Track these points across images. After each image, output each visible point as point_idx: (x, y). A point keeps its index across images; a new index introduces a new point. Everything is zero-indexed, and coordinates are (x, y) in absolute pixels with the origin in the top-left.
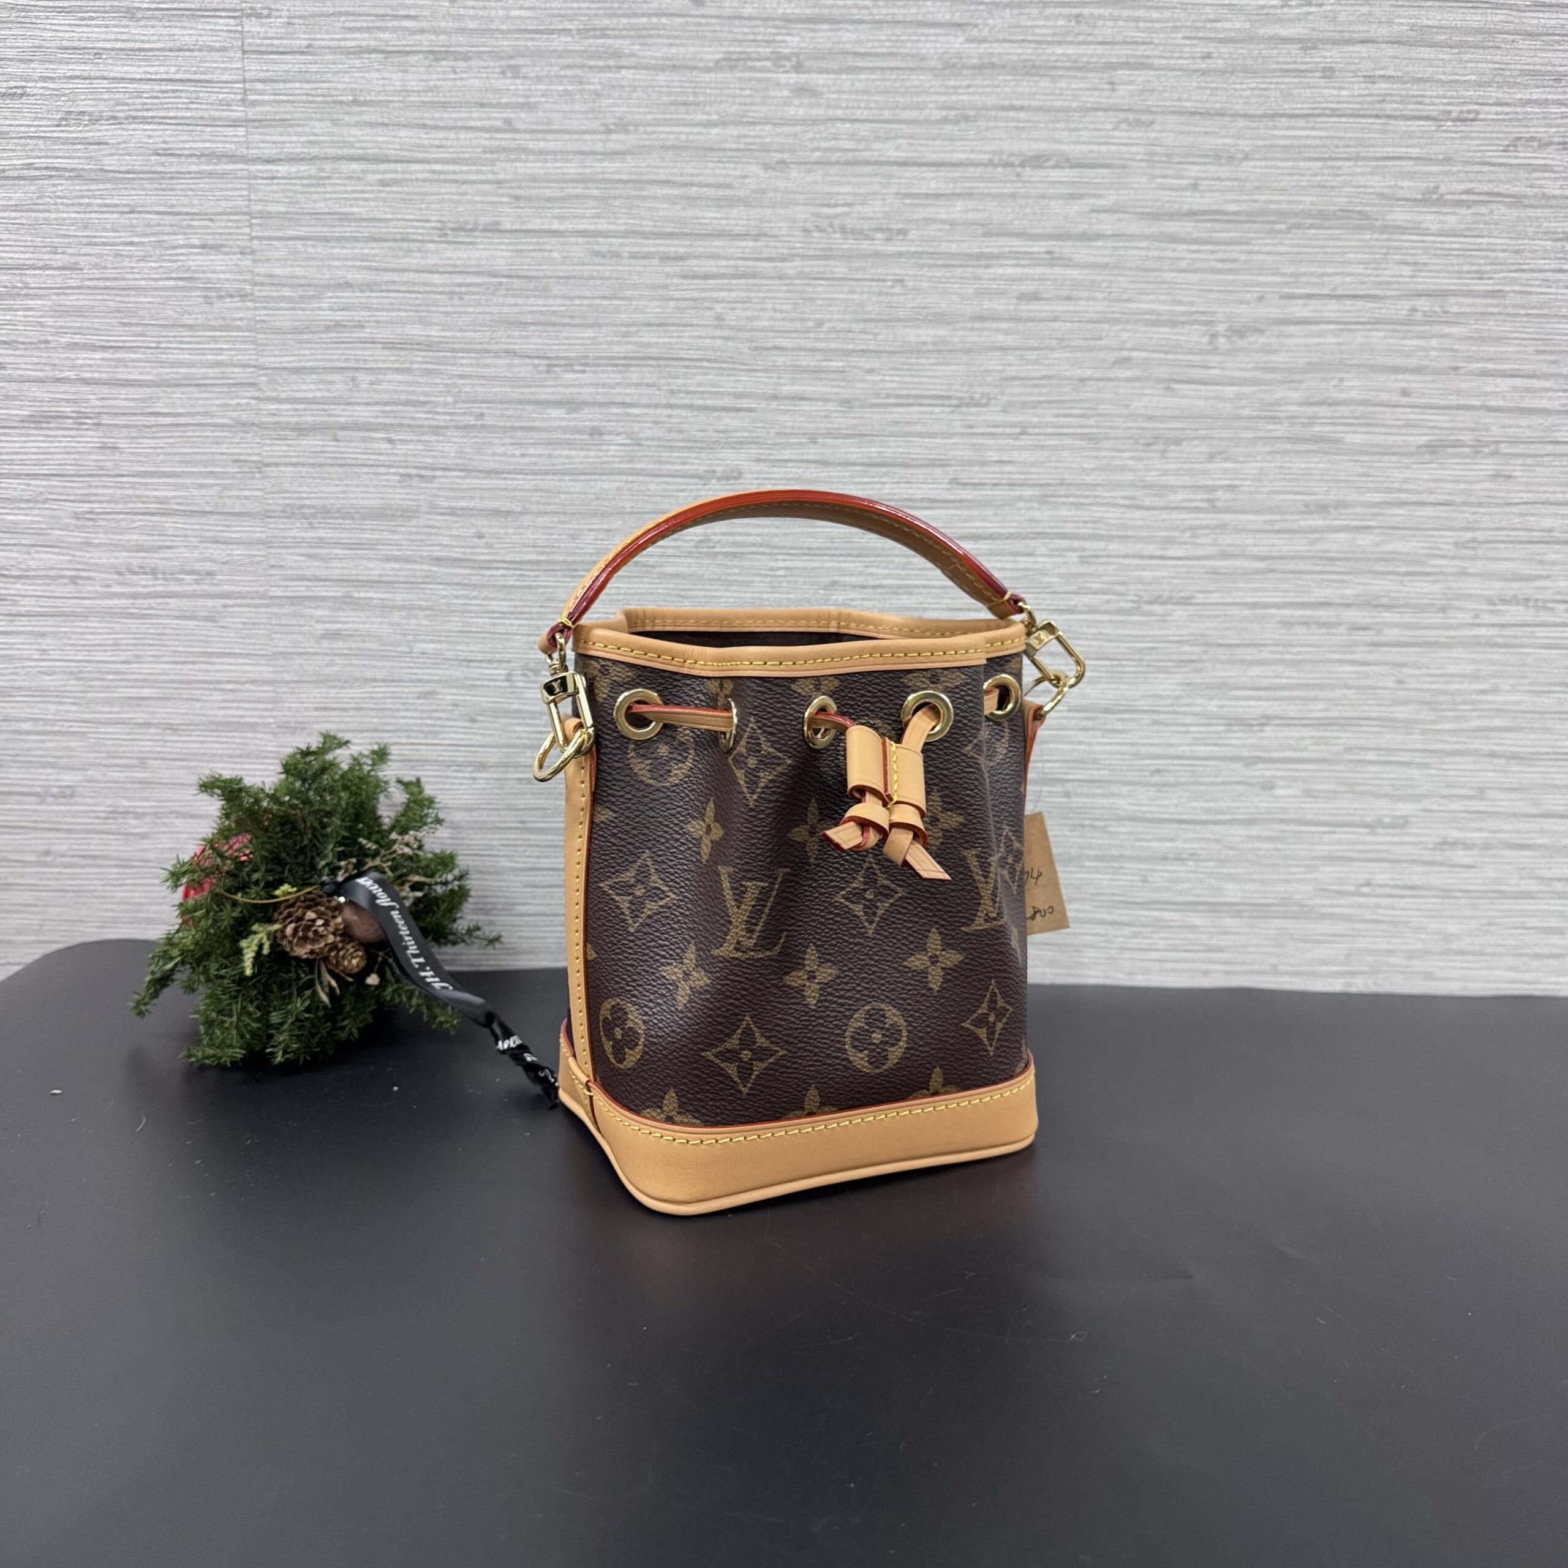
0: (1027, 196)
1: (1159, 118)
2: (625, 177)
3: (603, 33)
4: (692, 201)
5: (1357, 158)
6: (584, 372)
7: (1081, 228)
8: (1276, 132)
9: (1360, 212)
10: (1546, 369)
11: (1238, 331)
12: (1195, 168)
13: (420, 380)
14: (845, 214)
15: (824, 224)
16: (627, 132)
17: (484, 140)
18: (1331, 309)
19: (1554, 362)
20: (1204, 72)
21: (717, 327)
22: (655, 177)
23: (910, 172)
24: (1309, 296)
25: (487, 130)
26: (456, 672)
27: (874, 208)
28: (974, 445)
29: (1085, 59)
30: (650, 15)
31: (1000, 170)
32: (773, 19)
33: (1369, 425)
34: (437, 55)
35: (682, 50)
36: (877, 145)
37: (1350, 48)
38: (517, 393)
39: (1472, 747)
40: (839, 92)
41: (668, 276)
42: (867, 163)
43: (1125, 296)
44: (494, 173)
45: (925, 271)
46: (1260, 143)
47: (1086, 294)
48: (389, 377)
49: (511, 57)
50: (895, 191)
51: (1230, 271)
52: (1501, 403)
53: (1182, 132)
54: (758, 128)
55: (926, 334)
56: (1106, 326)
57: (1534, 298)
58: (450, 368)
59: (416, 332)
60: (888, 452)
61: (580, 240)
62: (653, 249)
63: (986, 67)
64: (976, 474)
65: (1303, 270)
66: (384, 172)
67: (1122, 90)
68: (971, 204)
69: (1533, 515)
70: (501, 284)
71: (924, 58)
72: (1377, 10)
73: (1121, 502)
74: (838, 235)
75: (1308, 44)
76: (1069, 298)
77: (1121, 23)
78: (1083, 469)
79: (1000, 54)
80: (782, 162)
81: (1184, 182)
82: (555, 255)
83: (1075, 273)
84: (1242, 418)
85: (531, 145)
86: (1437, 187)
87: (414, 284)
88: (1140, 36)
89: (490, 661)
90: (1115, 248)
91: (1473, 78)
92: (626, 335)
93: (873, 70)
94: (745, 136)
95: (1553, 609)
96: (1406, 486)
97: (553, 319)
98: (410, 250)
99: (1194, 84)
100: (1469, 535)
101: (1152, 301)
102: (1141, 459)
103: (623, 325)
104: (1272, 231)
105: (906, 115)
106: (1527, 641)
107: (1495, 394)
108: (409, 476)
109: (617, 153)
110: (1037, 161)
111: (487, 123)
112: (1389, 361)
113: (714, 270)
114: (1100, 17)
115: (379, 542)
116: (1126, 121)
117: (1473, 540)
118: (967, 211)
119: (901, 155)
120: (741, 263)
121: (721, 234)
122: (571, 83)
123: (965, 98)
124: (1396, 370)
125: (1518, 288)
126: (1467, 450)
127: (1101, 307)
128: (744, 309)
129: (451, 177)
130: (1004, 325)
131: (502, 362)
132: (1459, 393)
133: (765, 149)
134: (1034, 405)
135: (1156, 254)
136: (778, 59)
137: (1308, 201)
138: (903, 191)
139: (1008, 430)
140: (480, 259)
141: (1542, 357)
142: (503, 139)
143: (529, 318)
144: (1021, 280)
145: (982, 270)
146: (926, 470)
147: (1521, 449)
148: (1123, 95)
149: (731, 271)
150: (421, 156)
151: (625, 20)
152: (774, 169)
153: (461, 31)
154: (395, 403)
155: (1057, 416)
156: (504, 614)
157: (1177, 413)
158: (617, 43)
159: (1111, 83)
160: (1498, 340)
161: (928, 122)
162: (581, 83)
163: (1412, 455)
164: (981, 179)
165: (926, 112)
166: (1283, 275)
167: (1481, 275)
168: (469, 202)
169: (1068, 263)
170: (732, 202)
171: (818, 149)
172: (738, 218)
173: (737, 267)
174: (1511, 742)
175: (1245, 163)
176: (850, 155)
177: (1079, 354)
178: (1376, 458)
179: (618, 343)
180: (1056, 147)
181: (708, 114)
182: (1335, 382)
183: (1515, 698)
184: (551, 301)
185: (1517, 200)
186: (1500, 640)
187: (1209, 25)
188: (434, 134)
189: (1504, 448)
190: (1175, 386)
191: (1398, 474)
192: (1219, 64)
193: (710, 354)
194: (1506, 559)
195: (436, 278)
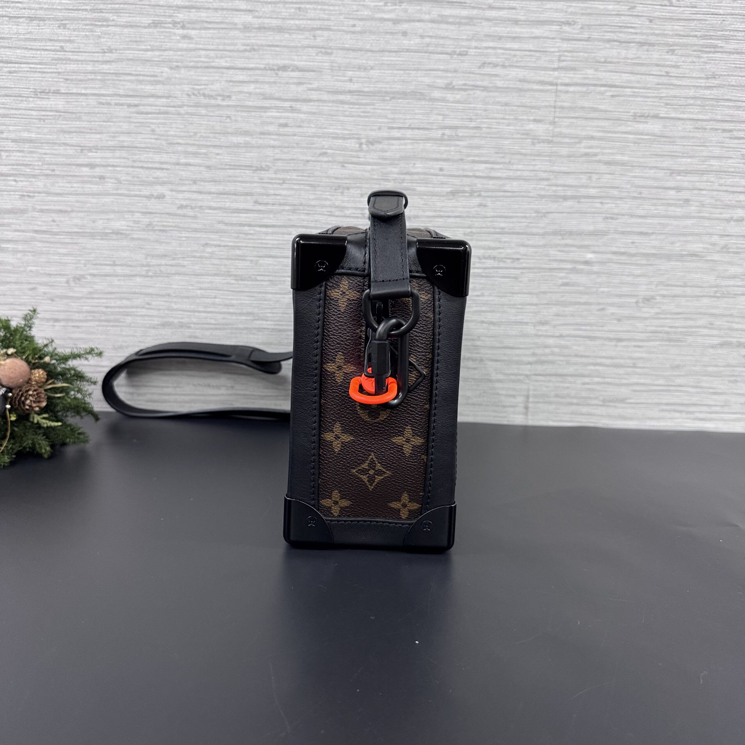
0: (280, 83)
1: (335, 51)
2: (112, 71)
3: (101, 11)
4: (140, 82)
5: (418, 70)
6: (96, 152)
7: (304, 97)
8: (384, 58)
9: (420, 93)
10: (499, 160)
11: (371, 142)
12: (351, 73)
13: (27, 155)
14: (205, 89)
15: (196, 92)
16: (112, 52)
17: (52, 55)
18: (409, 133)
19: (503, 157)
20: (353, 33)
21: (152, 134)
22: (125, 72)
23: (231, 72)
24: (400, 128)
25: (53, 51)
26: (45, 279)
27: (217, 86)
28: (263, 187)
29: (303, 26)
30: (120, 4)
31: (269, 72)
32: (173, 7)
33: (426, 183)
34: (31, 19)
35: (134, 18)
36: (217, 60)
37: (413, 24)
38: (68, 161)
39: (474, 319)
40: (200, 38)
41: (131, 113)
42: (213, 67)
43: (323, 126)
44: (57, 69)
45: (239, 113)
46: (377, 62)
47: (307, 125)
48: (14, 154)
49: (62, 20)
50: (225, 79)
51: (367, 117)
52: (481, 174)
53: (345, 57)
54: (167, 52)
55: (241, 139)
56: (316, 139)
57: (493, 130)
58: (40, 150)
59: (26, 135)
60: (227, 189)
61: (94, 97)
62: (124, 102)
63: (261, 28)
64: (265, 199)
65: (397, 117)
66: (10, 67)
67: (319, 39)
68: (258, 86)
69: (496, 222)
70: (60, 115)
71: (236, 24)
72: (424, 8)
73: (326, 213)
74: (202, 97)
75: (396, 22)
76: (300, 126)
77: (318, 12)
78: (310, 199)
79: (267, 23)
80: (177, 67)
81: (346, 78)
82: (83, 103)
83: (302, 116)
84: (374, 179)
85: (72, 57)
86: (451, 83)
87: (24, 115)
88: (326, 17)
89: (60, 275)
90: (319, 106)
91: (465, 37)
92: (114, 137)
93: (214, 29)
94: (162, 55)
95: (505, 262)
96: (443, 209)
97: (83, 130)
98: (22, 101)
99: (349, 37)
100: (469, 230)
101: (334, 129)
102: (333, 195)
103: (112, 133)
104: (384, 100)
105: (228, 48)
106: (495, 275)
107: (478, 170)
108: (23, 196)
109: (108, 61)
110: (284, 68)
111: (53, 48)
112: (434, 156)
113: (150, 111)
114: (310, 8)
115: (12, 224)
116: (321, 52)
117: (471, 232)
118: (256, 88)
119: (228, 65)
120: (162, 108)
121: (153, 96)
122: (89, 32)
123: (253, 41)
124: (437, 160)
125: (486, 126)
126: (467, 194)
127: (314, 130)
128: (164, 127)
129: (38, 70)
130: (274, 137)
131: (62, 148)
132: (464, 170)
133: (170, 61)
134: (287, 171)
135: (336, 109)
136: (175, 23)
137: (398, 87)
138: (229, 79)
139: (277, 181)
140: (51, 105)
141: (497, 155)
142: (60, 55)
143: (73, 130)
144: (279, 118)
145: (263, 114)
146: (243, 197)
147: (490, 194)
148: (319, 41)
149: (157, 111)
150: (25, 61)
151: (109, 6)
152: (174, 69)
153: (41, 9)
154: (17, 165)
155: (298, 176)
156: (65, 255)
157: (347, 176)
158: (107, 15)
159: (314, 36)
160: (479, 147)
161: (238, 51)
162: (92, 32)
163: (445, 196)
164: (261, 75)
165: (237, 47)
166: (389, 119)
167: (471, 120)
168: (46, 81)
169: (299, 111)
170: (158, 82)
171: (193, 61)
172: (159, 89)
173: (159, 110)
174: (490, 317)
175: (371, 71)
176: (206, 65)
177: (305, 150)
178: (430, 197)
179: (111, 141)
180: (291, 62)
181: (146, 46)
182: (411, 165)
183: (491, 298)
184: (82, 123)
185: (485, 89)
186: (484, 274)
187: (354, 13)
188: (31, 52)
189: (483, 194)
190: (346, 165)
191: (439, 204)
192: (358, 29)
193: (149, 145)
194: (485, 241)
195: (34, 113)
